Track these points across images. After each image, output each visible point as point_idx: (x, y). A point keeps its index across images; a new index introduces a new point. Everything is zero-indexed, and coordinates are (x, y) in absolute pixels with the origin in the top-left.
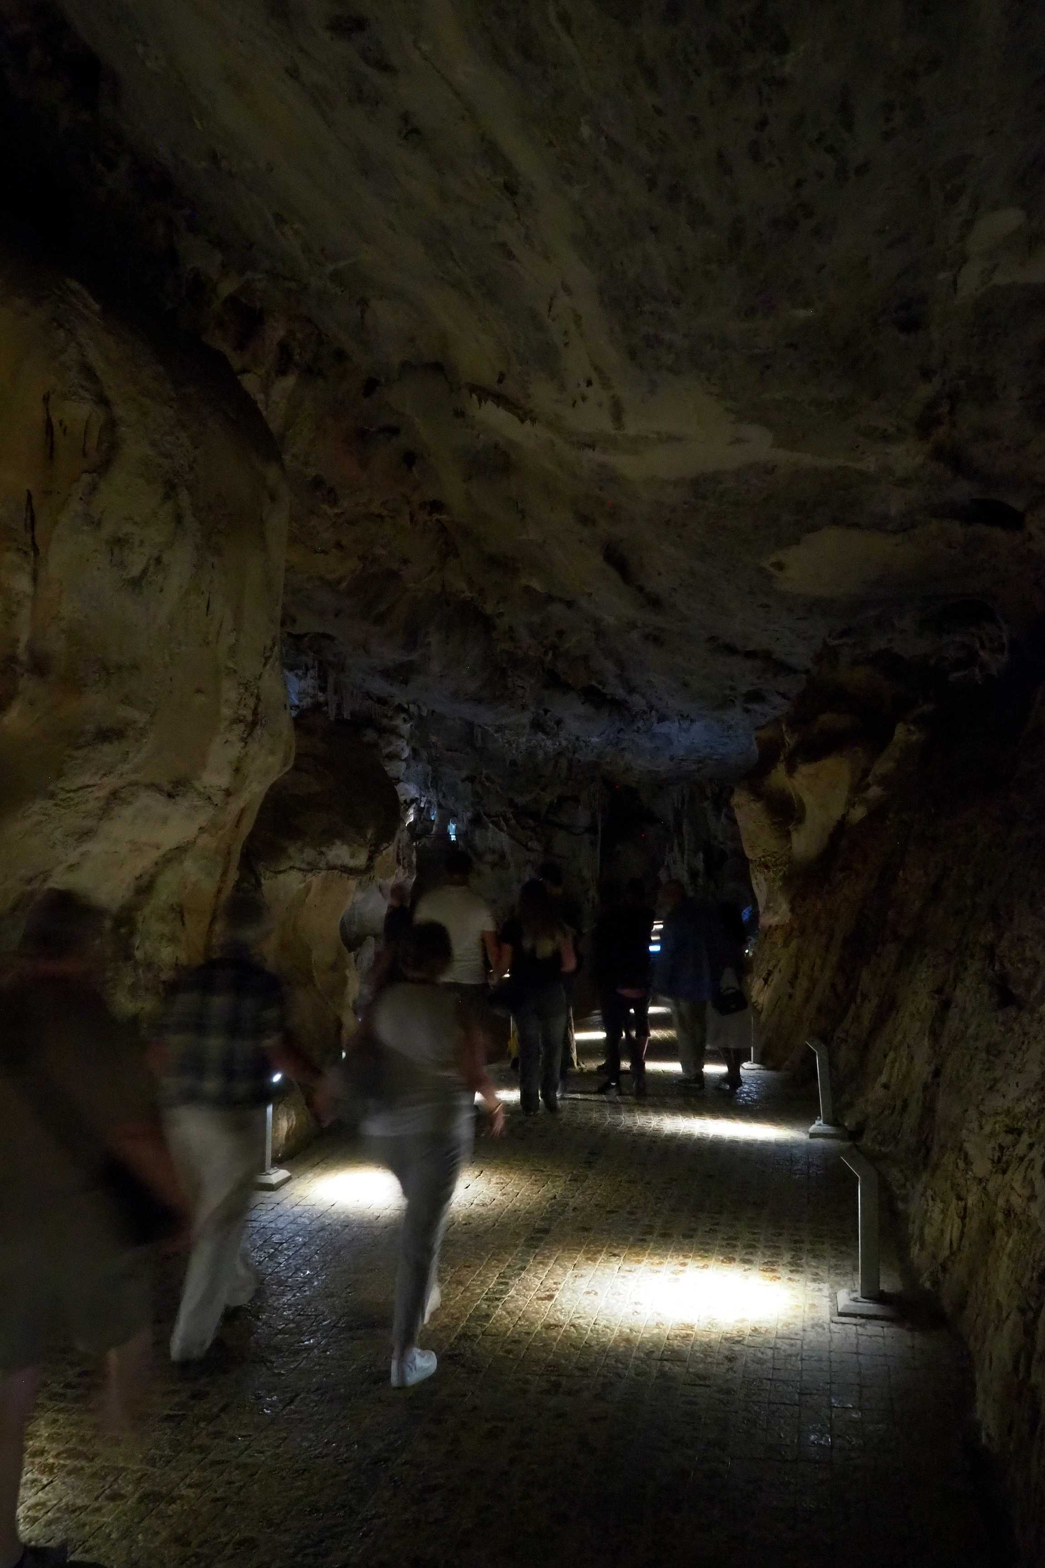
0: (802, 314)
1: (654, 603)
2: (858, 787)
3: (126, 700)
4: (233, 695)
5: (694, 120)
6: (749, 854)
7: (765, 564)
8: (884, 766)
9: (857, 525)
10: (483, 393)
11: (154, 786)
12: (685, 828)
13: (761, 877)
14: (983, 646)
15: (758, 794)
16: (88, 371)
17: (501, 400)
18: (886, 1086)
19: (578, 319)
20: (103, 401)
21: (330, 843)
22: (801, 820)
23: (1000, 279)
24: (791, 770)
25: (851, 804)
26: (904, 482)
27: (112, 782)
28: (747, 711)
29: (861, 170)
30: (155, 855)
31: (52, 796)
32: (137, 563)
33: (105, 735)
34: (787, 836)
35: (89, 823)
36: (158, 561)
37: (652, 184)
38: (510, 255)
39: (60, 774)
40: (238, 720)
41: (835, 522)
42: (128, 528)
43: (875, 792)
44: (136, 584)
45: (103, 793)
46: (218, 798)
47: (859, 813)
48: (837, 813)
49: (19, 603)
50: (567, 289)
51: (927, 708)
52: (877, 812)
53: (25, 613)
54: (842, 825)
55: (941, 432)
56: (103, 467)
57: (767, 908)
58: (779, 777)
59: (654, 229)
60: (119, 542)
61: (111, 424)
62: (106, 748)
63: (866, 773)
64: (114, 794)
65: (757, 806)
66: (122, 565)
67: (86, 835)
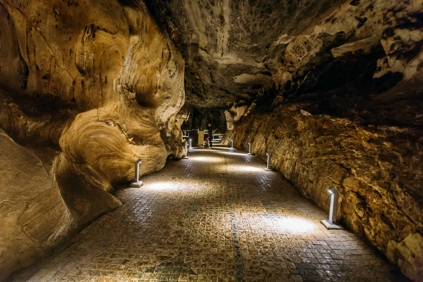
0: (256, 45)
1: (213, 82)
2: (246, 111)
3: (169, 93)
4: (181, 93)
5: (254, 19)
6: (227, 120)
7: (234, 78)
8: (250, 108)
9: (249, 73)
10: (202, 49)
11: (171, 105)
12: (206, 116)
13: (229, 123)
14: (259, 92)
15: (229, 111)
16: (168, 45)
17: (205, 50)
18: (257, 149)
19: (223, 41)
20: (169, 50)
21: (182, 115)
22: (236, 115)
23: (281, 43)
24: (236, 108)
25: (244, 113)
26: (258, 68)
27: (168, 104)
28: (221, 98)
29: (273, 28)
30: (170, 115)
31: (161, 106)
32: (172, 73)
33: (167, 98)
34: (234, 118)
35: (164, 110)
36: (174, 73)
37: (244, 26)
38: (217, 31)
39: (162, 103)
40: (181, 97)
41: (246, 73)
42: (171, 69)
43: (249, 112)
44: (171, 77)
45: (166, 106)
46: (178, 107)
47: (246, 115)
48: (242, 114)
49: (158, 79)
50: (223, 37)
51: (256, 101)
52: (249, 115)
53: (159, 80)
54: (242, 116)
55: (265, 62)
56: (169, 60)
57: (229, 127)
58: (233, 109)
59: (242, 32)
60: (170, 71)
61: (170, 53)
62: (167, 100)
63: (247, 109)
64: (168, 106)
65: (229, 113)
66: (170, 74)
67: (164, 111)
